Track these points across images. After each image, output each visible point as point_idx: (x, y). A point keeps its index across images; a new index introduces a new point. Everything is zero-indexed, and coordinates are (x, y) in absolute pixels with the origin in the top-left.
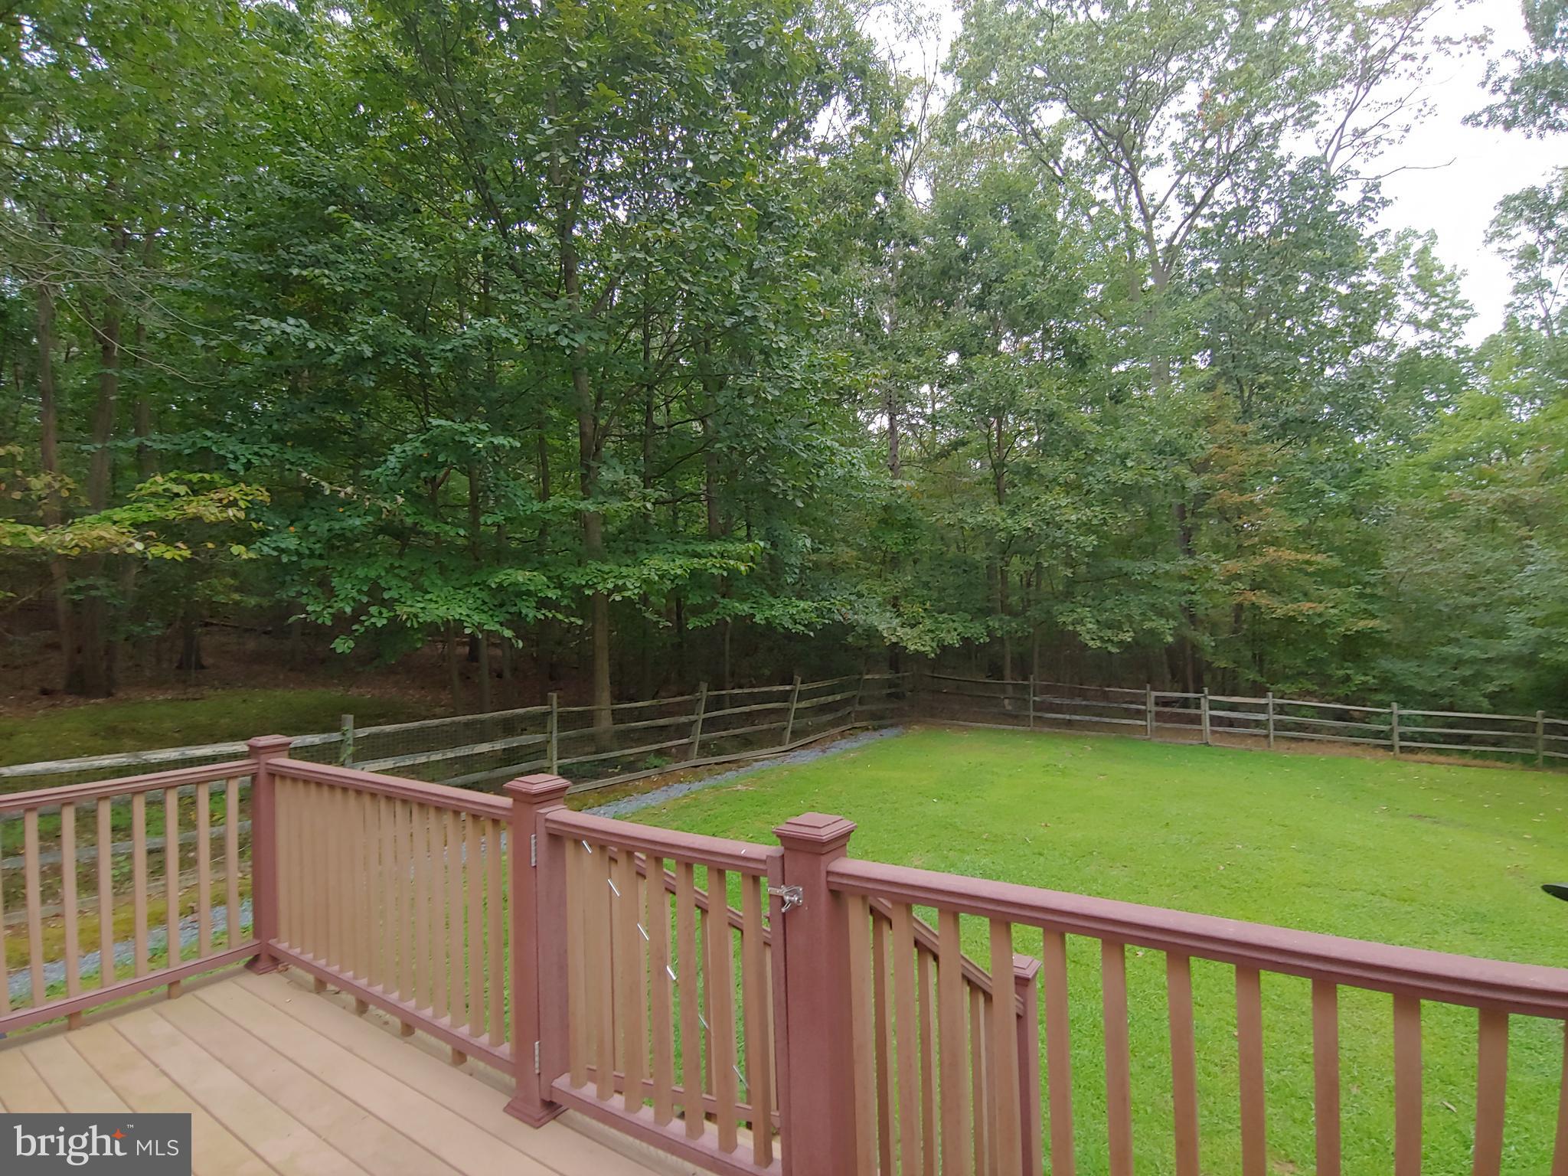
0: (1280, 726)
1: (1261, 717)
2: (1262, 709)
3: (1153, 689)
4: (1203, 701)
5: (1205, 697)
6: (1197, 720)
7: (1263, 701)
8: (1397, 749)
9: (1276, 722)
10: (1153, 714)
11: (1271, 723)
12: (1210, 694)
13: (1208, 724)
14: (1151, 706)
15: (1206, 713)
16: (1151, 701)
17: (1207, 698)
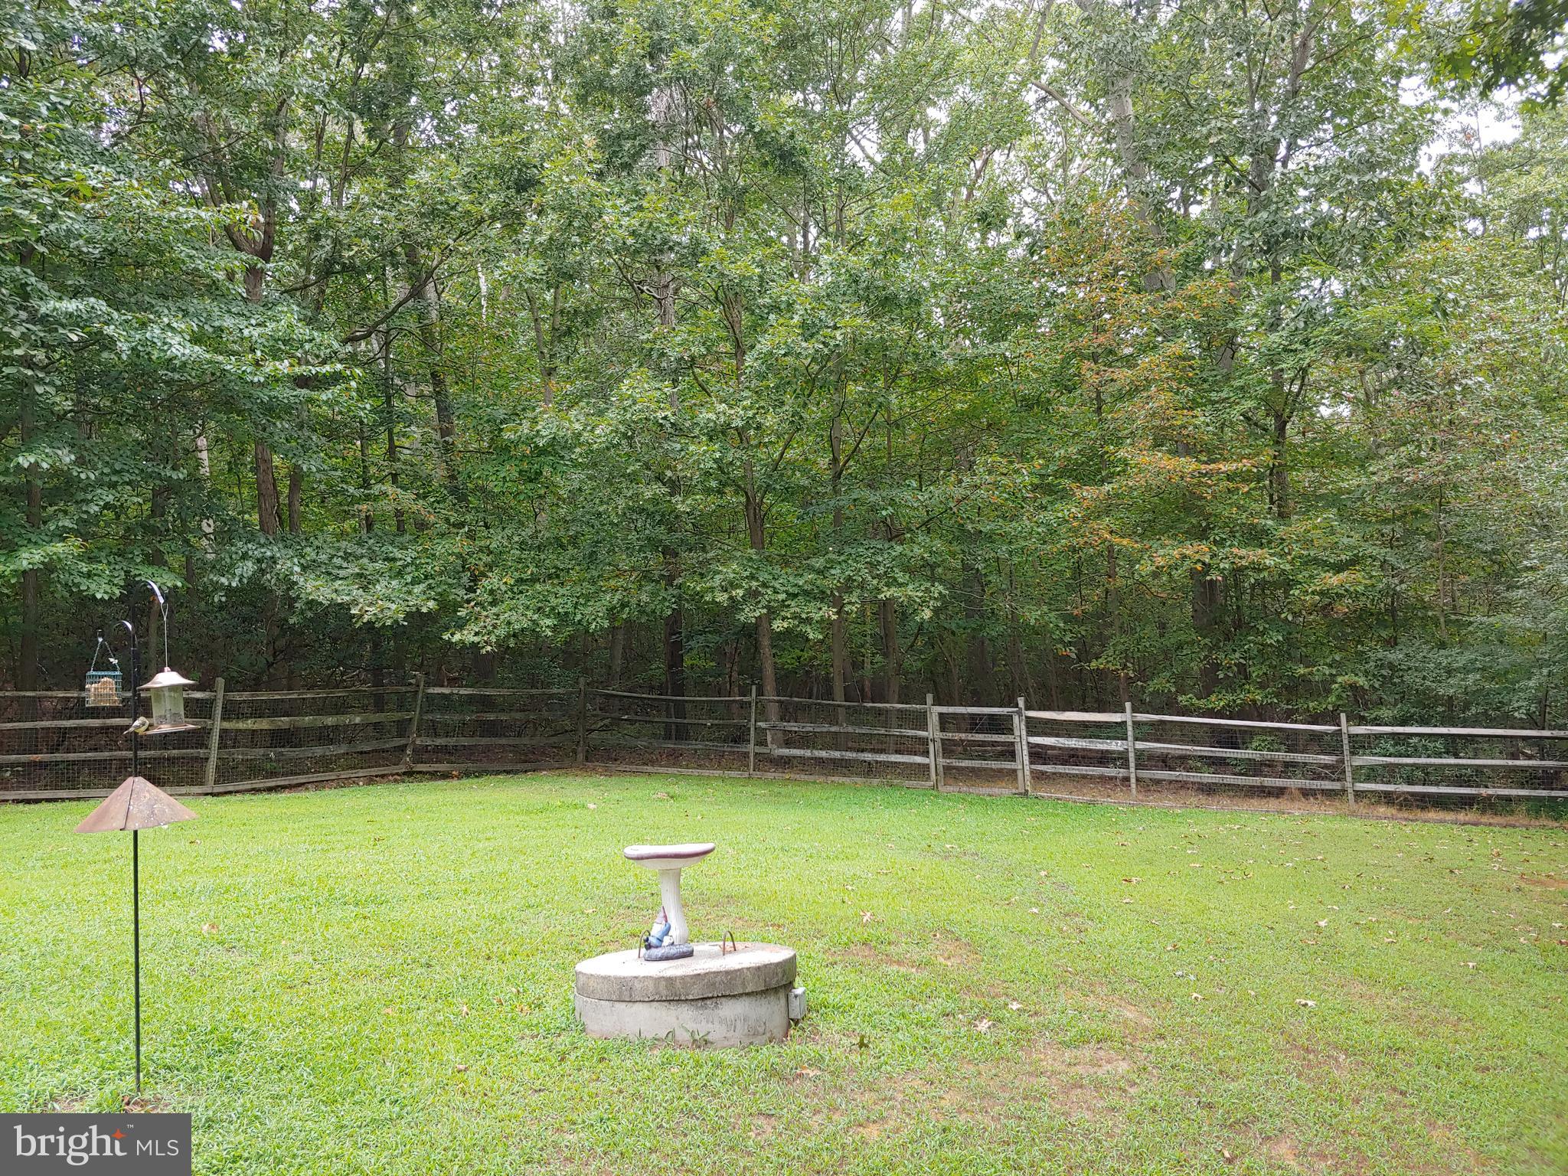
0: (1145, 760)
1: (1116, 746)
2: (1116, 731)
3: (938, 702)
4: (1016, 719)
5: (1019, 714)
6: (1009, 753)
7: (1116, 718)
8: (1351, 797)
9: (1140, 754)
10: (939, 744)
11: (1132, 756)
12: (1028, 708)
13: (1026, 758)
14: (933, 731)
15: (1022, 739)
16: (933, 721)
17: (1020, 715)
